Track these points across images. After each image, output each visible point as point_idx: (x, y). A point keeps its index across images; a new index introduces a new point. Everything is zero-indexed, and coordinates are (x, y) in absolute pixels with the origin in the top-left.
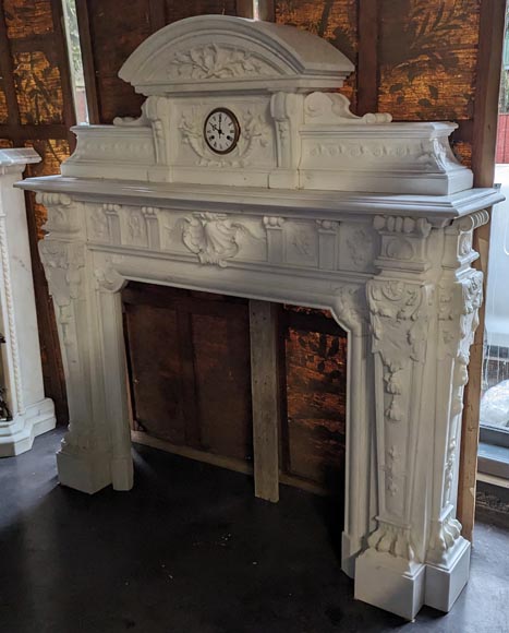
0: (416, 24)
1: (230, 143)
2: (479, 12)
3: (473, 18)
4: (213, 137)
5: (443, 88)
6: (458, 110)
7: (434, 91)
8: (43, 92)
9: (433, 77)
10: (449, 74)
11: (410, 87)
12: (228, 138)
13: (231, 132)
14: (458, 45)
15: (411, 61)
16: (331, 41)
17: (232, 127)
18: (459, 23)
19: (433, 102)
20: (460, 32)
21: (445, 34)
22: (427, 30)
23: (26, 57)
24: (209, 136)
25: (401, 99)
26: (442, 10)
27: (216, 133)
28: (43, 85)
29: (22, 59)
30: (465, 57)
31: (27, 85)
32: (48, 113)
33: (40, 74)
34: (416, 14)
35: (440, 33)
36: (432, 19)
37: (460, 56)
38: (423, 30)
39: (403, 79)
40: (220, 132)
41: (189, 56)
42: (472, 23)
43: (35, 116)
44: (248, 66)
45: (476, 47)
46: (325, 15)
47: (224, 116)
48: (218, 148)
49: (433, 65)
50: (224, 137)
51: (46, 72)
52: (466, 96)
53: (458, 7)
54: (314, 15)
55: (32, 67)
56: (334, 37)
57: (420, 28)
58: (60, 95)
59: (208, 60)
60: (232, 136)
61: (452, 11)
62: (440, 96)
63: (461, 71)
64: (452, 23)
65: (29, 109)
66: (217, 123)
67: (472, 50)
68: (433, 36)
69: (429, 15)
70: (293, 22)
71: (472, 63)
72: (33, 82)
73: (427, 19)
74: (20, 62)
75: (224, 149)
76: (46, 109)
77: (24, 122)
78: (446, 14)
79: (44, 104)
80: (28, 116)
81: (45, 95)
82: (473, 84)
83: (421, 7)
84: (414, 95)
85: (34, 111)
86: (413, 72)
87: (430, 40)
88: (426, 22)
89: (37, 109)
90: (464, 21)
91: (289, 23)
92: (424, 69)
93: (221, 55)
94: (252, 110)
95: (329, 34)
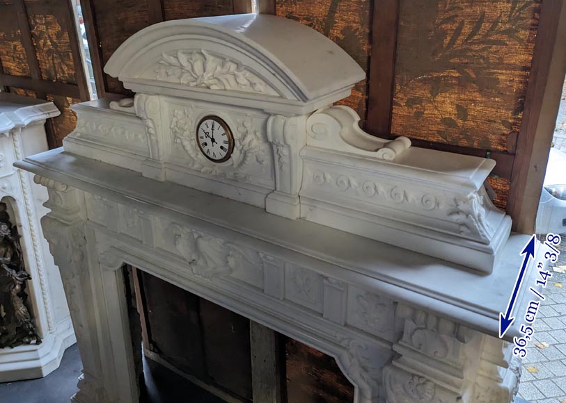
0: (444, 33)
1: (224, 154)
2: (534, 27)
3: (524, 34)
4: (206, 144)
5: (475, 110)
6: (492, 137)
7: (462, 111)
8: (58, 52)
9: (462, 96)
10: (483, 96)
11: (430, 102)
12: (222, 147)
13: (225, 142)
14: (500, 64)
15: (435, 75)
16: (338, 41)
17: (225, 138)
18: (505, 38)
19: (460, 123)
20: (505, 49)
21: (483, 50)
22: (459, 42)
23: (41, 19)
24: (202, 141)
25: (419, 114)
26: (481, 21)
27: (208, 141)
28: (57, 46)
29: (38, 21)
30: (509, 79)
31: (45, 44)
32: (63, 72)
33: (54, 37)
34: (445, 21)
35: (476, 47)
36: (467, 29)
37: (501, 77)
38: (453, 41)
39: (423, 92)
40: (213, 140)
41: (177, 58)
42: (521, 41)
43: (53, 73)
44: (242, 80)
45: (525, 69)
46: (332, 11)
47: (217, 125)
48: (211, 155)
49: (463, 83)
50: (217, 147)
51: (59, 35)
52: (504, 123)
53: (504, 19)
54: (320, 11)
55: (47, 29)
56: (341, 37)
57: (449, 38)
58: (71, 57)
59: (198, 66)
60: (226, 146)
61: (495, 23)
62: (469, 117)
63: (500, 94)
64: (494, 37)
65: (48, 65)
66: (209, 130)
67: (517, 72)
68: (466, 50)
69: (462, 24)
70: (294, 15)
71: (516, 86)
72: (49, 43)
73: (459, 29)
74: (36, 23)
75: (217, 158)
76: (61, 68)
77: (45, 77)
78: (486, 26)
79: (60, 64)
80: (48, 72)
81: (60, 55)
82: (516, 112)
83: (452, 13)
84: (436, 112)
85: (52, 69)
86: (438, 86)
87: (462, 53)
88: (458, 32)
89: (55, 68)
90: (510, 36)
91: (290, 16)
92: (452, 86)
93: (212, 63)
94: (248, 125)
95: (336, 32)
